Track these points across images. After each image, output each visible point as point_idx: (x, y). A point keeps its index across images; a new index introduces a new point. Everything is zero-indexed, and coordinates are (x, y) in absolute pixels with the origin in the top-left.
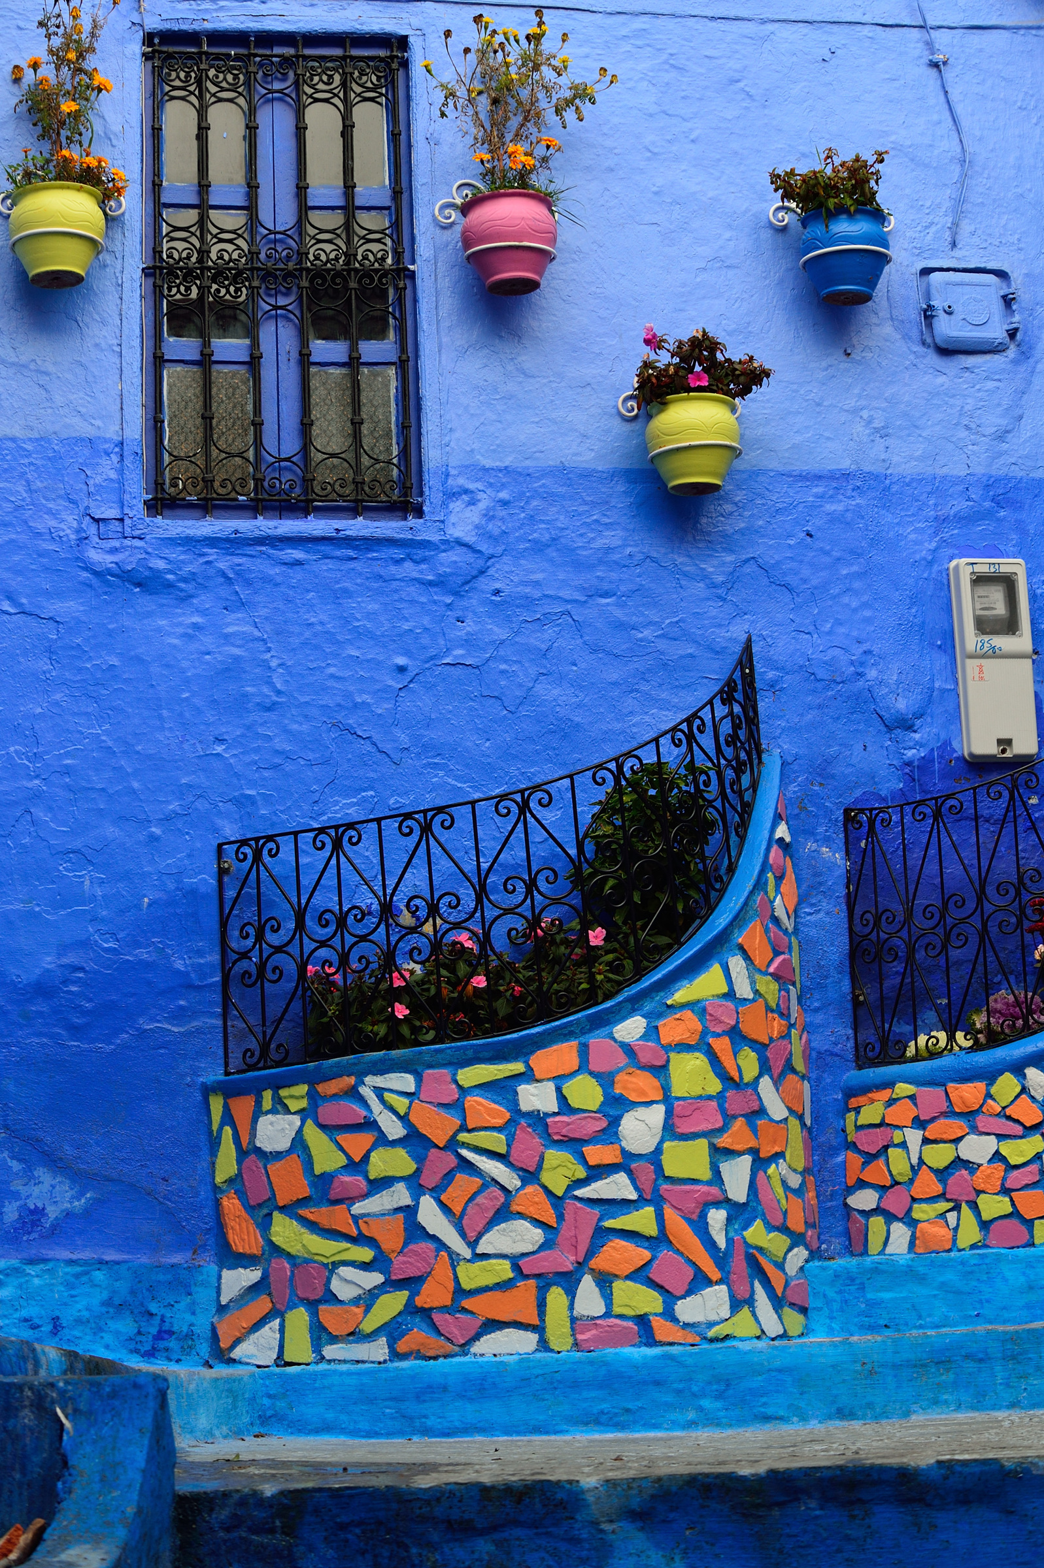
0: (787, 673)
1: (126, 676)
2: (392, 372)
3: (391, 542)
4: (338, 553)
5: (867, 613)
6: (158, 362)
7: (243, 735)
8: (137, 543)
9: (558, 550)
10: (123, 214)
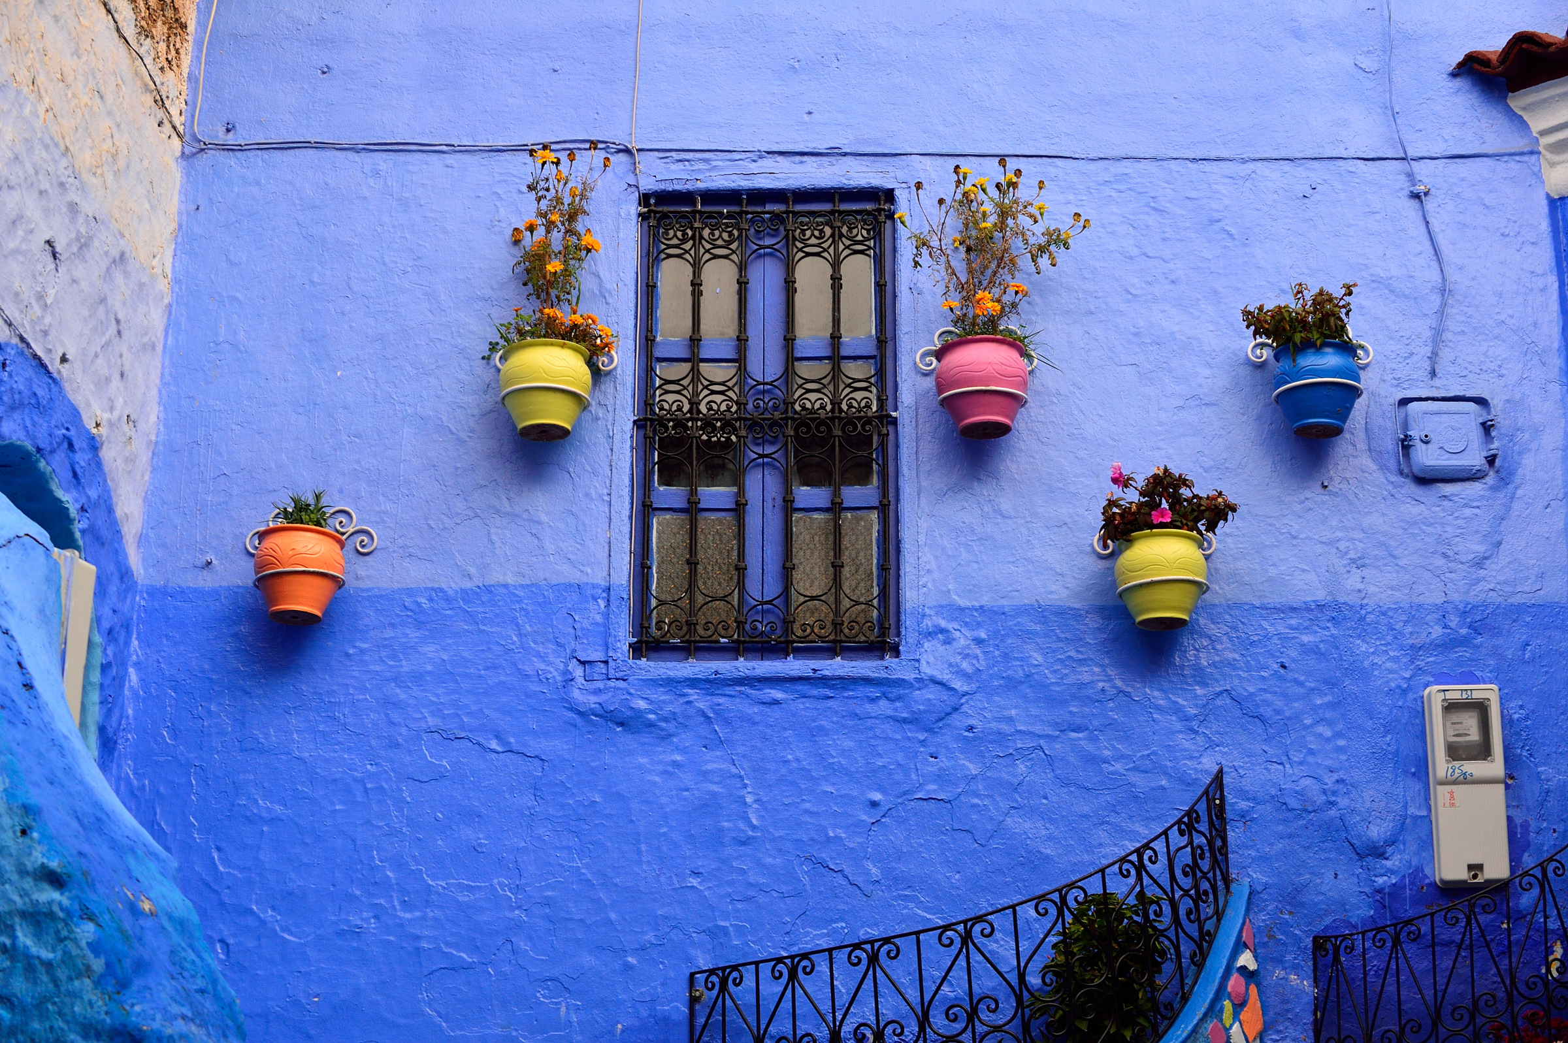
0: (1259, 804)
1: (607, 811)
2: (874, 516)
3: (867, 681)
4: (815, 692)
5: (1341, 743)
6: (645, 510)
7: (718, 869)
8: (621, 684)
9: (1031, 686)
10: (615, 368)
